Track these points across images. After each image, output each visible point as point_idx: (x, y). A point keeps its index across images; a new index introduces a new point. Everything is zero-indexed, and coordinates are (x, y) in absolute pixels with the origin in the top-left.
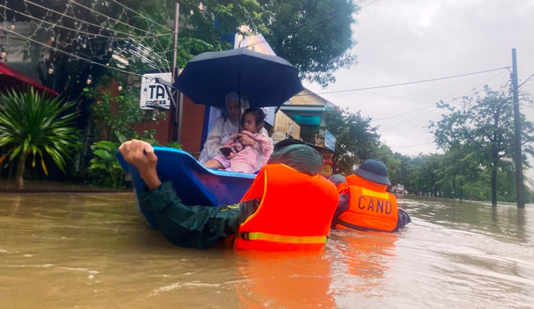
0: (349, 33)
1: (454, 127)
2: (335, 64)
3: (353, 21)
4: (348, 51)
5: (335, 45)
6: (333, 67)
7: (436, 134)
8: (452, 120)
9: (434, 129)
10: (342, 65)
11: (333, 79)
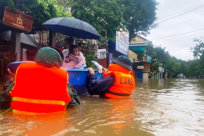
0: (155, 14)
1: (201, 49)
2: (150, 28)
3: (156, 9)
4: (154, 22)
5: (149, 20)
6: (149, 29)
7: (194, 52)
8: (200, 46)
9: (193, 50)
10: (152, 28)
11: (149, 33)
